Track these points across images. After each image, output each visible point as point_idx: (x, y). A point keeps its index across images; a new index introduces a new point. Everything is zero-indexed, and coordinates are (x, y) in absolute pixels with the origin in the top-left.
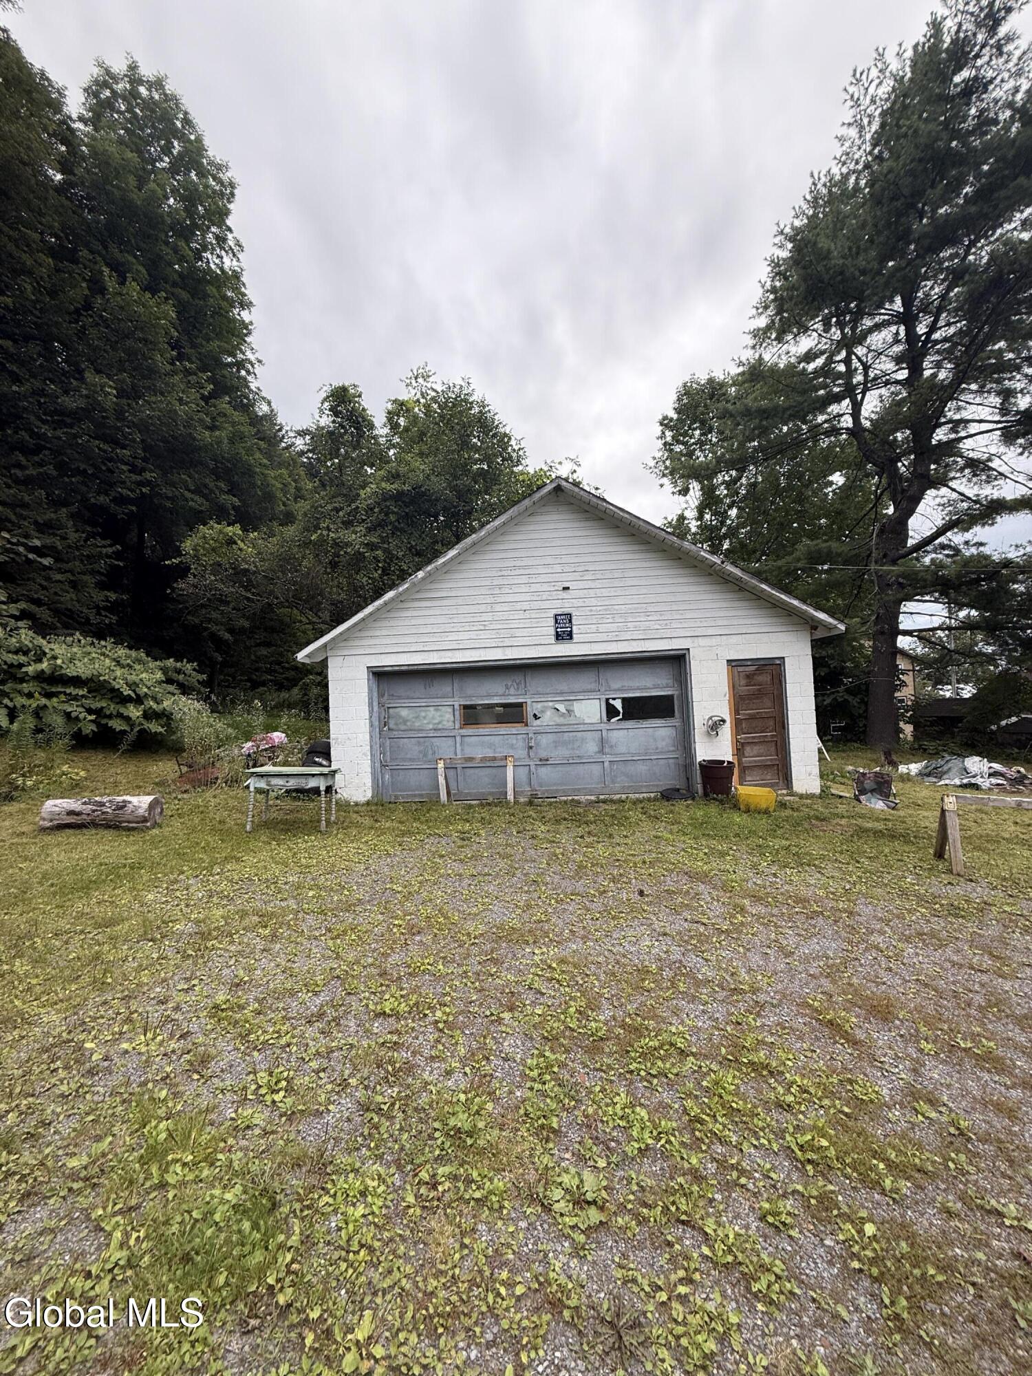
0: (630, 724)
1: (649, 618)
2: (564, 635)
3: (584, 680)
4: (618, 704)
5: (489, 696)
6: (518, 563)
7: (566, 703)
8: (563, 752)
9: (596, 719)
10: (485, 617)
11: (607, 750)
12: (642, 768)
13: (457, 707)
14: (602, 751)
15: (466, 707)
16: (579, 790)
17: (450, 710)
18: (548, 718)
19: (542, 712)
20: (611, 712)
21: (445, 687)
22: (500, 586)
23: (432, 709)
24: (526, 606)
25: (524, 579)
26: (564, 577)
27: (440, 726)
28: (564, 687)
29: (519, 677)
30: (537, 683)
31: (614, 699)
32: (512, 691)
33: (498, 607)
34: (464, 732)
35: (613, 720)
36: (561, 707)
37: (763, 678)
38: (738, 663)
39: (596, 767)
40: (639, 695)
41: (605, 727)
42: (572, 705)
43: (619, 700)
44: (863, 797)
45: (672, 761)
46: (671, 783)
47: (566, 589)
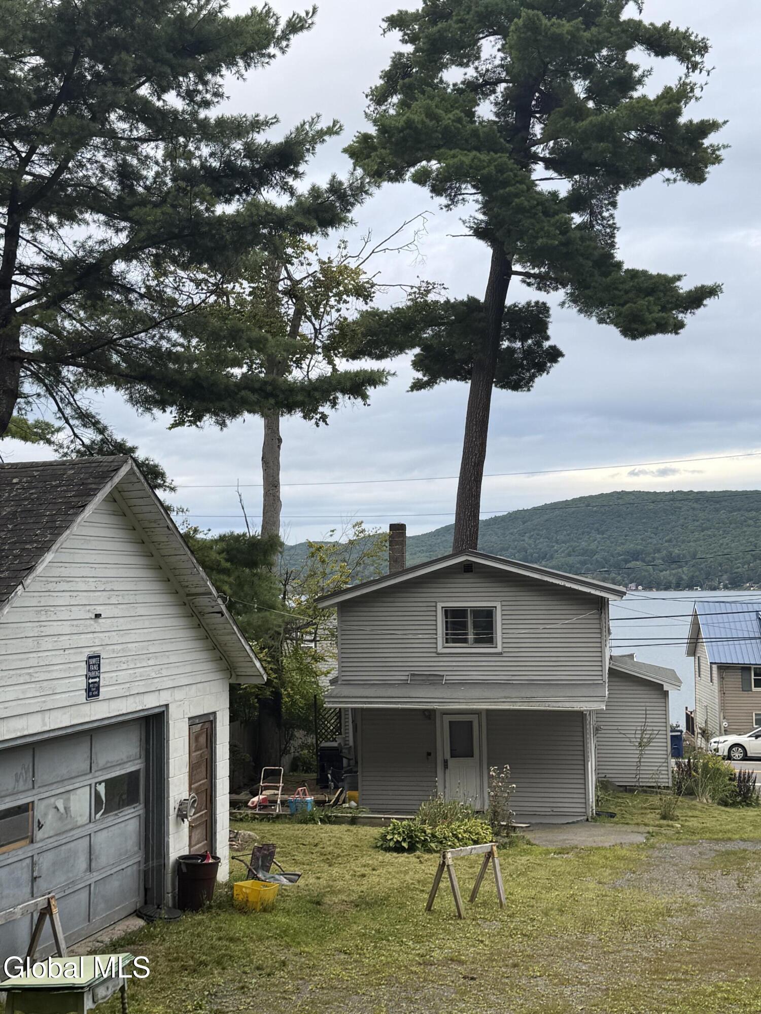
0: (111, 819)
2: (93, 691)
3: (77, 760)
4: (102, 789)
5: (1, 797)
6: (62, 572)
7: (65, 796)
8: (60, 879)
9: (85, 819)
10: (33, 660)
11: (93, 865)
12: (115, 884)
14: (90, 869)
18: (50, 823)
19: (45, 815)
20: (98, 801)
22: (46, 608)
24: (65, 642)
26: (97, 599)
28: (63, 770)
29: (27, 760)
30: (43, 768)
31: (100, 783)
32: (21, 784)
35: (98, 816)
36: (60, 804)
37: (203, 740)
38: (193, 721)
39: (84, 895)
40: (117, 773)
41: (92, 827)
42: (69, 799)
43: (103, 784)
44: (260, 875)
45: (135, 867)
46: (134, 900)
47: (98, 616)
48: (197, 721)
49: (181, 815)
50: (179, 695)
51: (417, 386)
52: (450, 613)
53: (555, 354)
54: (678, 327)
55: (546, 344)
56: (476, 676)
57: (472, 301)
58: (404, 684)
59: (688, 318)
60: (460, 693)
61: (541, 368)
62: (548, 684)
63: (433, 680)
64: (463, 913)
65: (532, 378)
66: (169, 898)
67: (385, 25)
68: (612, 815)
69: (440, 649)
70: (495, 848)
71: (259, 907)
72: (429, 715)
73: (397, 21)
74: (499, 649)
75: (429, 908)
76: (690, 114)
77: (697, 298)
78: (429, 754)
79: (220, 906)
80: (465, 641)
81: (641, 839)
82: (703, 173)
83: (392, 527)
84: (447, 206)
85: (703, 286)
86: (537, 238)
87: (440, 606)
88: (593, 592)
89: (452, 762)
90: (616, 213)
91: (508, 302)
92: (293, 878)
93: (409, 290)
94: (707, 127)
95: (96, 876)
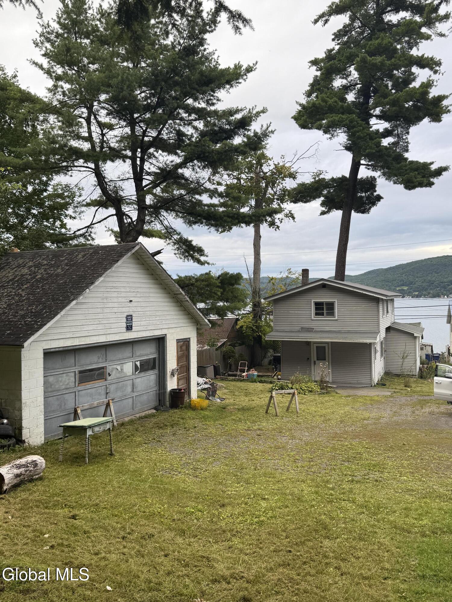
0: (142, 374)
1: (157, 319)
2: (129, 328)
3: (127, 352)
4: (138, 364)
5: (91, 364)
6: (114, 285)
7: (121, 365)
8: (119, 394)
9: (131, 373)
10: (101, 316)
11: (135, 390)
12: (145, 398)
13: (77, 372)
14: (133, 391)
15: (80, 372)
16: (124, 415)
17: (73, 374)
18: (114, 375)
19: (112, 371)
20: (136, 368)
21: (71, 360)
22: (107, 298)
23: (65, 375)
24: (116, 310)
25: (115, 295)
26: (129, 294)
27: (68, 386)
28: (120, 356)
29: (103, 351)
30: (112, 354)
31: (137, 361)
32: (100, 360)
33: (106, 310)
34: (79, 388)
35: (137, 373)
36: (119, 368)
37: (184, 348)
38: (178, 341)
39: (131, 400)
40: (145, 358)
41: (134, 377)
42: (123, 366)
43: (139, 362)
44: (210, 398)
45: (154, 392)
46: (154, 403)
47: (131, 301)
48: (181, 341)
49: (173, 374)
50: (171, 331)
51: (323, 213)
52: (316, 304)
53: (379, 198)
54: (431, 184)
55: (375, 194)
56: (328, 329)
57: (344, 177)
58: (299, 331)
59: (435, 180)
60: (318, 335)
61: (374, 204)
62: (356, 332)
63: (309, 330)
64: (278, 414)
65: (370, 208)
66: (168, 404)
67: (310, 64)
68: (384, 385)
69: (313, 318)
70: (296, 391)
71: (199, 408)
72: (308, 343)
73: (315, 62)
74: (336, 318)
75: (267, 412)
76: (434, 93)
77: (439, 172)
78: (308, 359)
79: (185, 407)
80: (322, 314)
81: (389, 394)
82: (440, 118)
83: (303, 270)
84: (330, 138)
85: (441, 167)
86: (366, 149)
87: (313, 301)
88: (374, 295)
89: (317, 362)
90: (409, 137)
91: (359, 176)
92: (222, 399)
93: (312, 174)
94: (441, 98)
95: (135, 394)
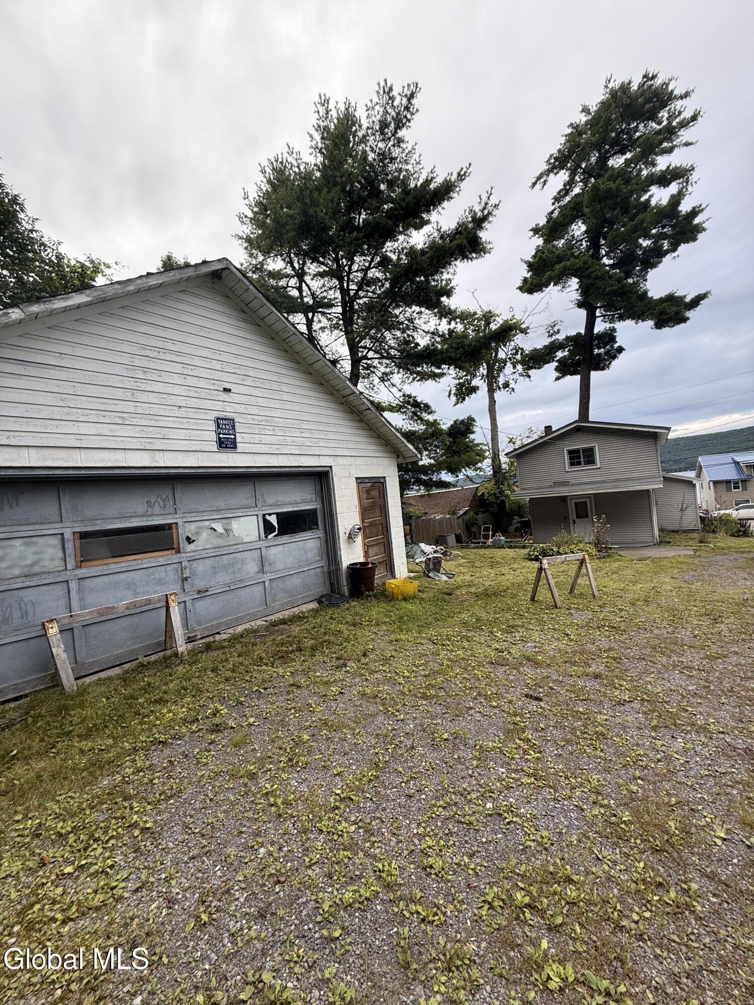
0: (285, 539)
1: (303, 435)
2: (226, 444)
3: (241, 495)
4: (273, 520)
5: (123, 517)
6: (169, 345)
7: (224, 521)
8: (223, 578)
9: (254, 537)
11: (266, 568)
12: (296, 581)
13: (68, 535)
14: (262, 570)
15: (84, 536)
16: (242, 618)
17: (56, 541)
18: (204, 541)
19: (198, 533)
20: (268, 528)
21: (46, 506)
22: (145, 369)
23: (17, 543)
24: (180, 401)
25: (178, 368)
26: (225, 377)
27: (37, 569)
28: (221, 503)
29: (165, 492)
30: (189, 499)
31: (270, 515)
32: (157, 509)
33: (143, 397)
34: (82, 572)
35: (270, 536)
36: (219, 527)
37: (375, 493)
38: (360, 481)
39: (258, 590)
40: (290, 509)
41: (263, 544)
42: (229, 524)
43: (275, 516)
44: (430, 575)
45: (319, 570)
46: (320, 589)
47: (227, 390)
48: (367, 481)
49: (351, 537)
50: (340, 461)
51: (558, 379)
52: (570, 452)
53: (620, 350)
54: (685, 320)
55: (616, 346)
56: (588, 480)
57: (579, 334)
58: (551, 487)
59: (690, 314)
60: (578, 488)
61: (614, 357)
62: (628, 480)
63: (565, 484)
64: (559, 604)
65: (610, 364)
66: (346, 590)
67: (532, 233)
68: (669, 542)
69: (567, 469)
70: (587, 556)
71: (400, 597)
72: (564, 499)
73: (536, 231)
74: (598, 466)
75: (533, 599)
76: (685, 207)
77: (696, 302)
78: (565, 518)
79: (375, 596)
80: (579, 464)
81: (692, 553)
82: (696, 236)
83: (546, 427)
85: (700, 295)
86: (606, 289)
87: (565, 449)
88: (651, 430)
89: (577, 520)
91: (596, 331)
92: (451, 576)
93: (546, 327)
94: (694, 213)
95: (267, 577)
